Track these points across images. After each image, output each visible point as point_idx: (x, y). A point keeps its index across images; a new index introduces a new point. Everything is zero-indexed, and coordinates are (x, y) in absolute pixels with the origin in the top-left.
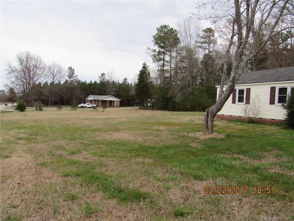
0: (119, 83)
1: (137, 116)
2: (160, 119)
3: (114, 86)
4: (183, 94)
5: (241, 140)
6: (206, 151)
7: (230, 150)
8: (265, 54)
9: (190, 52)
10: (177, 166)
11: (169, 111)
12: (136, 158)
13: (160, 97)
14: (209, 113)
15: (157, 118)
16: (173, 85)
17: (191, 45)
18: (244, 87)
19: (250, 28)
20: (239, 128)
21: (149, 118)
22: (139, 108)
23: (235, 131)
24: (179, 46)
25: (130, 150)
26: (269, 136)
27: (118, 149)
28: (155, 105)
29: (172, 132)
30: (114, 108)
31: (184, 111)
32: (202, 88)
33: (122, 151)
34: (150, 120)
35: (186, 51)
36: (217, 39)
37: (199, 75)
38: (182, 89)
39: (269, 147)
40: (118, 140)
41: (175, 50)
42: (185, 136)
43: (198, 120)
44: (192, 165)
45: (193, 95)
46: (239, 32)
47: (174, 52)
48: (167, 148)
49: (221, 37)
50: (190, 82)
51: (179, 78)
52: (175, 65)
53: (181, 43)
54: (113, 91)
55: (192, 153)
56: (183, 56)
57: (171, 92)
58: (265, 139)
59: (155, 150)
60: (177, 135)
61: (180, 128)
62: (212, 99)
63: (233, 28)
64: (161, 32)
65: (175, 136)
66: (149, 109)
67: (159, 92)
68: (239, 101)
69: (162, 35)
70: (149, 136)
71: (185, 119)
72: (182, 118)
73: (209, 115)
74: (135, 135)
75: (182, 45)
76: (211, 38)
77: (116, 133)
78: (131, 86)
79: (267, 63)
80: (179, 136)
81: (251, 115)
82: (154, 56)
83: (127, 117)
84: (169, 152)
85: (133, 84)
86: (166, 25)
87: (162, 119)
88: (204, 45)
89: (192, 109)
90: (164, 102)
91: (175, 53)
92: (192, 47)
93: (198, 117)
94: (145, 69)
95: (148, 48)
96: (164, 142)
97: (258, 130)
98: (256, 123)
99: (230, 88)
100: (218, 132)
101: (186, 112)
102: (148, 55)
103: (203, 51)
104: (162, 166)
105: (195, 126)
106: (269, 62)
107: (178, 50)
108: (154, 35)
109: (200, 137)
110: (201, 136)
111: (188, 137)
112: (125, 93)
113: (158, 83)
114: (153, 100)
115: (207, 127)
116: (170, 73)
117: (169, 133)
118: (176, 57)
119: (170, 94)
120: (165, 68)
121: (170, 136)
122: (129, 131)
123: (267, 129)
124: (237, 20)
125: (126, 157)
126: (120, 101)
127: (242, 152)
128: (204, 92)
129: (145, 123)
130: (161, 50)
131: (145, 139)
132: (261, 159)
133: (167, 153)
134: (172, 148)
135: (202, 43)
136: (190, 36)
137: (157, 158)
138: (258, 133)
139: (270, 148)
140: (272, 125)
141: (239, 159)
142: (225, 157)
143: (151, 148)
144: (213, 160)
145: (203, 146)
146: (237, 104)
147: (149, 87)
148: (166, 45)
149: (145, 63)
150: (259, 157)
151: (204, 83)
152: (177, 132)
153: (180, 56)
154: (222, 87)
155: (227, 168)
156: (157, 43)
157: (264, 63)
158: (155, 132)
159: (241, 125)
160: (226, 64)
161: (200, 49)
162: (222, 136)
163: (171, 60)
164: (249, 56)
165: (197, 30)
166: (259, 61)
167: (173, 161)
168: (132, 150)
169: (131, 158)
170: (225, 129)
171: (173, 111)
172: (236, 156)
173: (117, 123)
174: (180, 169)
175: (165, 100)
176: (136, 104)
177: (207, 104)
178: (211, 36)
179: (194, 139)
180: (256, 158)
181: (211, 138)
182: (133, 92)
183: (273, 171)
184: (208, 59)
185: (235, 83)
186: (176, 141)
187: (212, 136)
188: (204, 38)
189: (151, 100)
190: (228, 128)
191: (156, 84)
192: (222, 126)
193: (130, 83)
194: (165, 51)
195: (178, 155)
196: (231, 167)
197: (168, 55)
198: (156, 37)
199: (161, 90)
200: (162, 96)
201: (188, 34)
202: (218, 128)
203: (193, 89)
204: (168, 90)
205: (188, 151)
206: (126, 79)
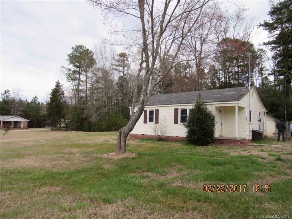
0: (27, 102)
1: (48, 138)
2: (74, 141)
3: (21, 105)
4: (98, 114)
5: (151, 158)
6: (118, 171)
7: (140, 169)
8: (170, 80)
9: (106, 74)
10: (87, 191)
11: (84, 131)
12: (40, 188)
13: (75, 117)
14: (122, 134)
15: (70, 139)
16: (89, 105)
17: (107, 67)
18: (153, 108)
19: (155, 58)
20: (150, 146)
21: (61, 140)
22: (51, 129)
23: (146, 149)
24: (95, 67)
25: (34, 179)
26: (174, 152)
27: (19, 179)
28: (69, 125)
29: (85, 154)
30: (20, 130)
31: (99, 131)
32: (118, 108)
33: (24, 182)
34: (62, 142)
35: (102, 72)
36: (130, 63)
37: (115, 96)
38: (98, 109)
39: (173, 162)
40: (21, 168)
41: (91, 71)
42: (99, 158)
43: (113, 140)
44: (102, 189)
45: (108, 115)
46: (147, 60)
47: (90, 72)
48: (78, 172)
49: (134, 62)
50: (106, 102)
51: (95, 98)
52: (91, 86)
53: (97, 64)
54: (19, 111)
55: (104, 175)
56: (98, 77)
57: (86, 112)
58: (171, 155)
59: (65, 176)
60: (90, 157)
61: (94, 149)
62: (127, 119)
63: (142, 56)
64: (77, 51)
65: (88, 159)
66: (63, 130)
67: (74, 112)
68: (150, 121)
69: (78, 54)
70: (59, 161)
71: (100, 139)
72: (97, 139)
73: (122, 136)
74: (42, 161)
75: (98, 66)
76: (126, 61)
77: (19, 159)
78: (42, 105)
79: (172, 87)
80: (92, 158)
81: (160, 134)
82: (69, 75)
83: (34, 140)
84: (80, 177)
85: (45, 104)
86: (81, 45)
87: (76, 140)
88: (119, 68)
89: (108, 129)
90: (78, 122)
91: (91, 74)
92: (108, 69)
93: (113, 137)
94: (58, 87)
95: (63, 66)
96: (75, 166)
97: (165, 147)
98: (164, 141)
99: (140, 109)
100: (130, 151)
101: (102, 132)
102: (62, 73)
103: (118, 74)
104: (70, 194)
105: (110, 147)
106: (173, 87)
107: (94, 70)
108: (69, 54)
109: (113, 158)
110: (114, 156)
111: (101, 158)
112: (34, 113)
113: (73, 103)
114: (66, 120)
115: (120, 147)
116: (85, 93)
117: (81, 156)
118: (92, 77)
119: (85, 114)
120: (81, 88)
121: (83, 159)
122: (37, 156)
123: (172, 145)
124: (145, 49)
125: (28, 189)
126: (28, 122)
127: (151, 169)
128: (119, 113)
129: (56, 146)
130: (76, 70)
131: (54, 164)
132: (166, 174)
133: (77, 178)
134: (84, 172)
135: (117, 66)
136: (106, 58)
137: (66, 185)
138: (165, 150)
139: (174, 164)
140: (176, 142)
141: (147, 176)
142: (135, 176)
143: (59, 174)
144: (124, 180)
145: (116, 167)
146: (148, 124)
147: (62, 107)
148: (82, 65)
149: (59, 82)
150: (165, 172)
151: (119, 104)
152: (90, 154)
153: (96, 77)
154: (134, 109)
155: (136, 187)
156: (72, 62)
157: (170, 88)
158: (67, 155)
159: (152, 143)
160: (137, 87)
161: (115, 71)
162: (134, 155)
163: (86, 80)
164: (156, 82)
165: (112, 53)
166: (166, 85)
167: (84, 186)
168: (37, 179)
169: (34, 188)
170: (137, 147)
171: (88, 131)
172: (145, 174)
173: (21, 148)
174: (90, 194)
175: (80, 120)
176: (48, 124)
177: (122, 124)
178: (125, 60)
179: (107, 160)
180: (162, 174)
181: (124, 158)
182: (44, 112)
183: (175, 185)
184: (123, 82)
185: (145, 105)
186: (88, 164)
187: (125, 156)
188: (118, 61)
189: (65, 120)
190: (140, 146)
191: (71, 104)
192: (135, 145)
193: (41, 102)
194: (80, 70)
195: (89, 179)
196: (140, 186)
197: (84, 75)
198: (71, 56)
199: (76, 110)
200: (77, 115)
201: (104, 56)
202: (131, 147)
203: (108, 109)
204: (83, 109)
205: (100, 174)
206: (36, 97)
